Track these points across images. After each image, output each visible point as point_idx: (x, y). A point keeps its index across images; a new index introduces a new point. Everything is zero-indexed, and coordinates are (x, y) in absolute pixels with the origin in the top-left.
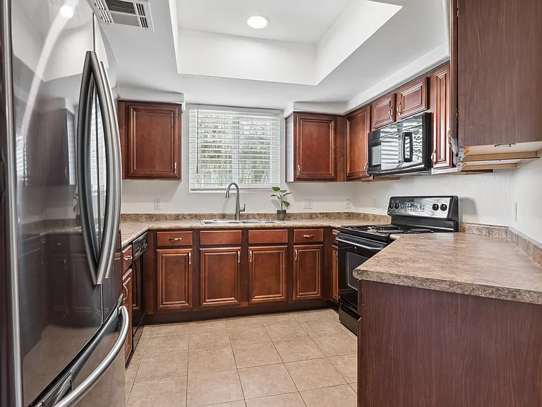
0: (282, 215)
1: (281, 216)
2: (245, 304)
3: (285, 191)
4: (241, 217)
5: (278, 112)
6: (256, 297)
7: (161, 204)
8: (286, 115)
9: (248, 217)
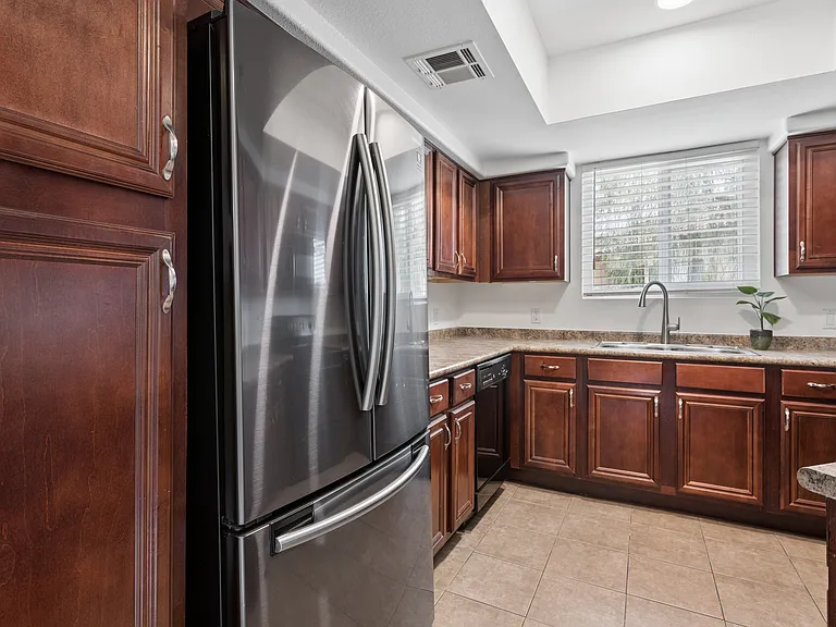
0: (763, 339)
1: (761, 340)
2: (668, 490)
3: (772, 293)
4: (672, 339)
5: (755, 144)
6: (691, 483)
7: (541, 316)
8: (773, 146)
9: (687, 339)
